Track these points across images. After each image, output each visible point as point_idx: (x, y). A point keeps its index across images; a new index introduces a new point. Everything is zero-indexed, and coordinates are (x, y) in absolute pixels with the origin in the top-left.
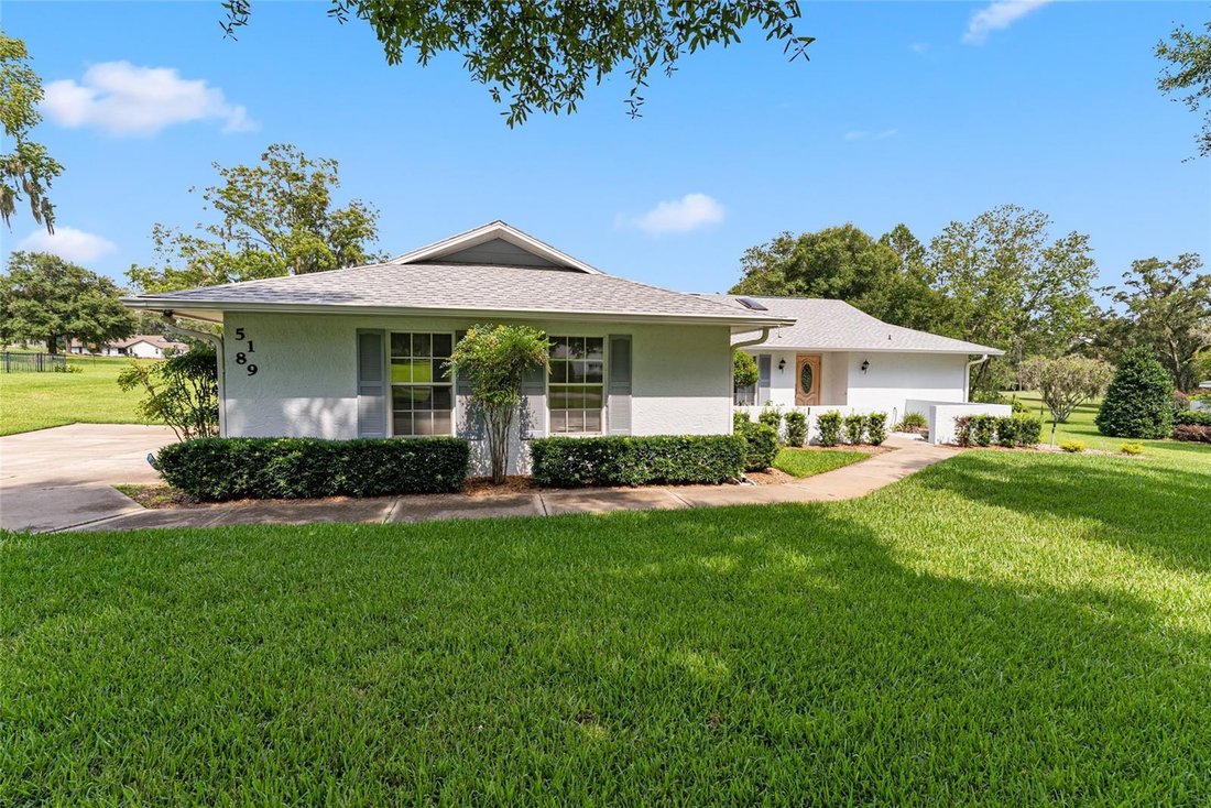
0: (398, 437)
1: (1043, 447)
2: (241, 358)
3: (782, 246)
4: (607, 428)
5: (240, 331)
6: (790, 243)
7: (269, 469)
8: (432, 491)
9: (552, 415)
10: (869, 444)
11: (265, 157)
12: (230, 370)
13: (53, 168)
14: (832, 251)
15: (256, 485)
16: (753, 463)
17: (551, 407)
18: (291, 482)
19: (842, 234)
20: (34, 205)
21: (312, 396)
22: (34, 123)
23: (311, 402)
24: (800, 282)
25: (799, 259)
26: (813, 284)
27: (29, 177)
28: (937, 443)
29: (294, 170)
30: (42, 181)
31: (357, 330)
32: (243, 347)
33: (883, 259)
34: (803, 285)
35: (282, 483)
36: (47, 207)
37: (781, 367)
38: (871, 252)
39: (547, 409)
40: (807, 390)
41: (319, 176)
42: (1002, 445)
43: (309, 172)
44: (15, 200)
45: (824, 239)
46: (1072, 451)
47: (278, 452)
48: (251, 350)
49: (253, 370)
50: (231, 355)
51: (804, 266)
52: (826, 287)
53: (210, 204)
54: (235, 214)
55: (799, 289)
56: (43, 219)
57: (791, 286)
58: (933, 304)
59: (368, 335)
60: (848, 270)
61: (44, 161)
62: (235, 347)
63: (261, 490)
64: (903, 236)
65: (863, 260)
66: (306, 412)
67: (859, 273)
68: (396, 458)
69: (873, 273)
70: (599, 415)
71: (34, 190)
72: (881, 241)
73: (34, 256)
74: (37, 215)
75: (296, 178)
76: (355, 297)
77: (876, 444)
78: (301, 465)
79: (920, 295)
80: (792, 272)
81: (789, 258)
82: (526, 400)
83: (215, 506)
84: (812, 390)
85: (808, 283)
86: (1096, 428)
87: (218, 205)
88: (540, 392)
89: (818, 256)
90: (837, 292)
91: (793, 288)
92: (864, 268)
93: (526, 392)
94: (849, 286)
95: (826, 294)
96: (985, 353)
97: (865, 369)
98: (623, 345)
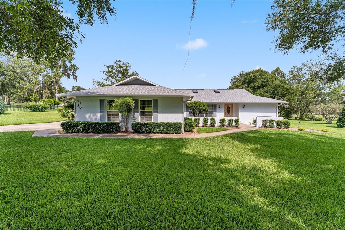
0: (108, 122)
1: (290, 129)
2: (78, 106)
3: (241, 75)
4: (153, 121)
5: (78, 100)
6: (243, 74)
7: (79, 127)
8: (110, 133)
9: (141, 118)
10: (235, 127)
11: (115, 63)
12: (76, 108)
13: (77, 68)
14: (255, 76)
15: (77, 130)
16: (187, 129)
17: (141, 116)
18: (83, 130)
19: (257, 71)
20: (74, 76)
21: (91, 113)
22: (74, 60)
23: (91, 115)
24: (246, 85)
25: (245, 79)
27: (73, 71)
28: (258, 127)
29: (121, 65)
30: (75, 72)
31: (100, 99)
32: (79, 103)
33: (270, 77)
34: (247, 85)
35: (82, 130)
36: (76, 77)
37: (219, 107)
38: (266, 76)
39: (140, 116)
41: (126, 66)
42: (277, 128)
43: (124, 66)
44: (70, 76)
45: (252, 73)
46: (300, 130)
47: (81, 124)
48: (80, 104)
49: (81, 108)
50: (77, 105)
51: (247, 81)
52: (253, 86)
53: (104, 74)
54: (109, 76)
55: (246, 87)
56: (75, 79)
57: (243, 86)
58: (286, 89)
59: (102, 100)
60: (260, 81)
61: (75, 67)
62: (78, 103)
63: (78, 132)
64: (278, 70)
65: (264, 78)
66: (90, 117)
67: (263, 81)
68: (103, 126)
69: (267, 81)
70: (152, 118)
71: (73, 73)
72: (272, 72)
73: (76, 87)
74: (74, 79)
75: (121, 67)
76: (98, 93)
77: (236, 127)
78: (85, 127)
79: (282, 87)
80: (244, 82)
81: (243, 79)
82: (134, 114)
83: (69, 134)
84: (230, 113)
85: (248, 85)
86: (336, 125)
87: (106, 74)
88: (137, 112)
89: (251, 78)
90: (256, 87)
91: (244, 86)
92: (264, 80)
93: (134, 112)
94: (260, 85)
95: (254, 88)
96: (282, 103)
97: (244, 107)
98: (156, 102)
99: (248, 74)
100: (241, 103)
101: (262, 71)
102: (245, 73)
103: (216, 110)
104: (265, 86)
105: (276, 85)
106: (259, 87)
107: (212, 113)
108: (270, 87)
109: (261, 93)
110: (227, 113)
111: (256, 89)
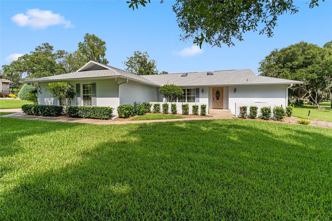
3: (274, 53)
5: (39, 86)
6: (276, 52)
9: (83, 102)
10: (201, 115)
12: (38, 93)
14: (293, 52)
21: (48, 97)
26: (285, 65)
34: (281, 65)
37: (203, 92)
38: (311, 50)
40: (218, 99)
45: (290, 49)
47: (33, 107)
48: (41, 89)
49: (41, 93)
50: (39, 90)
52: (291, 65)
60: (301, 58)
65: (308, 54)
66: (47, 100)
67: (306, 58)
69: (313, 58)
70: (91, 102)
78: (35, 109)
82: (77, 98)
84: (220, 99)
85: (283, 64)
88: (79, 96)
89: (288, 55)
90: (295, 67)
91: (277, 67)
92: (308, 57)
93: (77, 96)
94: (301, 64)
95: (291, 68)
96: (292, 83)
97: (235, 91)
98: (94, 85)
99: (283, 51)
100: (231, 86)
101: (306, 45)
102: (279, 50)
103: (199, 95)
104: (310, 64)
105: (328, 61)
106: (299, 67)
107: (194, 98)
108: (317, 65)
109: (302, 73)
110: (215, 98)
111: (295, 68)
